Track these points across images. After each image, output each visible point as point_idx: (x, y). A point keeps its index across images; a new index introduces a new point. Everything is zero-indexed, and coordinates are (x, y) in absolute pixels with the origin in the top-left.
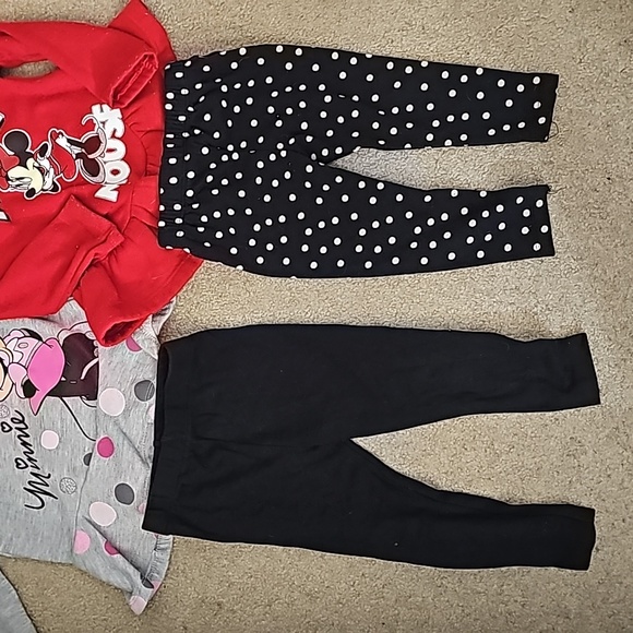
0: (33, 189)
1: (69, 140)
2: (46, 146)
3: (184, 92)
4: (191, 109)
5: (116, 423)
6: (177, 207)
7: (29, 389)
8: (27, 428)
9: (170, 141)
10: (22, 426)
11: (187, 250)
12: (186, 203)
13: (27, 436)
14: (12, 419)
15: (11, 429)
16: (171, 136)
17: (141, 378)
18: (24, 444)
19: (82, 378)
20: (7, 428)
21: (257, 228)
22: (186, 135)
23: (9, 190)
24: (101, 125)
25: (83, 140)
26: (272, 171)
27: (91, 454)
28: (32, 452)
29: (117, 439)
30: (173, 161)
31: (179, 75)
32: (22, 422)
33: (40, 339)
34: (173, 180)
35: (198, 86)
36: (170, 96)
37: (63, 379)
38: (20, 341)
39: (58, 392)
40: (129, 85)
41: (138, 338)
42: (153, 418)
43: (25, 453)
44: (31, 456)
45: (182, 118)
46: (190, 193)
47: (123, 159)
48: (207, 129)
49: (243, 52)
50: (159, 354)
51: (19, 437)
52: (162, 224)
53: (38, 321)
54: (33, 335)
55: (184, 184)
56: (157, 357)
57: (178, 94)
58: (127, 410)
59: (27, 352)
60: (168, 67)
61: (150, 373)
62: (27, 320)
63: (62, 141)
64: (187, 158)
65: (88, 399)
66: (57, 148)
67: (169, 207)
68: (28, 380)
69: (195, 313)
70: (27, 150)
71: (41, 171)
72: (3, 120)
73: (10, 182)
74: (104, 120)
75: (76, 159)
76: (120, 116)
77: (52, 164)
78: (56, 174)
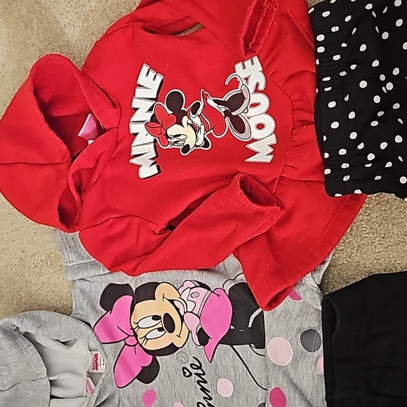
0: (188, 146)
1: (214, 100)
2: (198, 104)
4: (344, 45)
5: (286, 374)
6: (343, 152)
7: (203, 338)
8: (204, 374)
9: (328, 85)
10: (200, 372)
12: (351, 145)
13: (205, 382)
14: (191, 365)
15: (191, 374)
16: (328, 79)
17: (306, 327)
18: (203, 389)
19: (250, 326)
20: (188, 374)
22: (343, 74)
24: (244, 82)
25: (226, 98)
27: (265, 403)
28: (211, 399)
29: (288, 392)
31: (326, 14)
32: (200, 368)
33: (209, 289)
34: (335, 125)
35: (348, 19)
36: (321, 38)
37: (232, 327)
38: (193, 291)
39: (229, 339)
41: (298, 290)
42: (323, 371)
43: (204, 398)
44: (209, 401)
45: (337, 58)
46: (353, 136)
47: (266, 113)
48: (364, 60)
50: (322, 305)
51: (198, 382)
52: (328, 171)
53: (205, 273)
54: (202, 285)
55: (347, 126)
56: (321, 309)
57: (328, 34)
58: (295, 361)
59: (199, 301)
61: (314, 322)
62: (195, 273)
64: (347, 99)
65: (256, 348)
67: (334, 154)
68: (201, 329)
69: (357, 257)
70: (183, 109)
71: (194, 128)
72: (162, 81)
73: (169, 140)
74: (247, 76)
75: (225, 117)
76: (261, 69)
77: (203, 121)
78: (206, 131)
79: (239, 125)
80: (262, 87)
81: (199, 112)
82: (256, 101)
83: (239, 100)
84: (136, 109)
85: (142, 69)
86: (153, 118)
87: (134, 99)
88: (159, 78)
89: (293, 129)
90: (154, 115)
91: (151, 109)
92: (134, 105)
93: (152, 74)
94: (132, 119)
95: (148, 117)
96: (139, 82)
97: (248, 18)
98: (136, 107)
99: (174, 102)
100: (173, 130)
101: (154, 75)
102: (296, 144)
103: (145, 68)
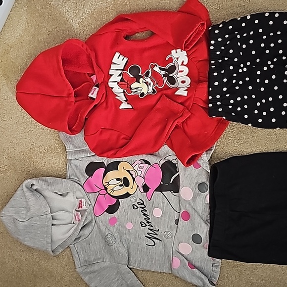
0: (143, 93)
1: (160, 68)
2: (148, 72)
3: (220, 40)
4: (223, 48)
5: (190, 204)
6: (218, 97)
7: (146, 188)
8: (145, 207)
9: (213, 64)
10: (143, 206)
11: (224, 118)
12: (223, 94)
13: (146, 211)
14: (138, 203)
15: (138, 207)
16: (213, 62)
17: (200, 182)
18: (145, 215)
19: (171, 182)
20: (136, 207)
21: (258, 104)
22: (220, 60)
23: (132, 94)
24: (176, 60)
25: (167, 67)
26: (265, 75)
27: (178, 219)
28: (149, 219)
29: (191, 212)
30: (215, 74)
31: (217, 32)
32: (143, 204)
33: (149, 164)
35: (227, 36)
36: (213, 42)
37: (162, 183)
38: (140, 165)
39: (160, 189)
40: (191, 39)
41: (200, 162)
42: (209, 201)
43: (145, 219)
45: (218, 53)
46: (225, 89)
47: (187, 75)
48: (231, 57)
49: (249, 17)
51: (142, 211)
52: (210, 105)
53: (149, 156)
54: (146, 162)
55: (222, 85)
56: (209, 171)
57: (216, 41)
58: (194, 198)
59: (144, 170)
60: (211, 28)
61: (205, 179)
62: (144, 155)
63: (157, 69)
64: (223, 72)
65: (174, 192)
66: (154, 72)
67: (214, 97)
68: (145, 184)
69: (226, 148)
70: (140, 74)
71: (146, 84)
72: (127, 61)
73: (132, 90)
74: (178, 57)
76: (186, 54)
77: (152, 80)
78: (154, 85)
79: (172, 81)
80: (185, 63)
82: (182, 70)
83: (173, 68)
84: (112, 75)
85: (116, 55)
86: (122, 80)
87: (110, 70)
88: (126, 60)
90: (122, 78)
91: (120, 75)
92: (111, 73)
93: (121, 57)
94: (110, 81)
95: (119, 79)
96: (113, 61)
98: (111, 74)
100: (135, 85)
103: (117, 54)
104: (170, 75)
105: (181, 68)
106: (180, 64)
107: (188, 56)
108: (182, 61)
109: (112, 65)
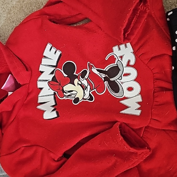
24: (119, 59)
47: (134, 80)
70: (75, 74)
71: (82, 87)
73: (64, 93)
75: (104, 81)
76: (132, 51)
77: (89, 83)
78: (91, 89)
79: (115, 87)
80: (132, 63)
81: (86, 77)
82: (128, 72)
83: (115, 71)
84: (42, 72)
85: (47, 46)
87: (41, 66)
88: (59, 53)
89: (154, 93)
90: (54, 77)
91: (52, 73)
92: (41, 69)
93: (54, 50)
95: (50, 78)
96: (45, 54)
97: (129, 16)
99: (69, 69)
101: (55, 50)
102: (159, 103)
103: (49, 46)
104: (112, 79)
105: (127, 70)
106: (125, 65)
107: (135, 53)
108: (127, 61)
109: (44, 60)
